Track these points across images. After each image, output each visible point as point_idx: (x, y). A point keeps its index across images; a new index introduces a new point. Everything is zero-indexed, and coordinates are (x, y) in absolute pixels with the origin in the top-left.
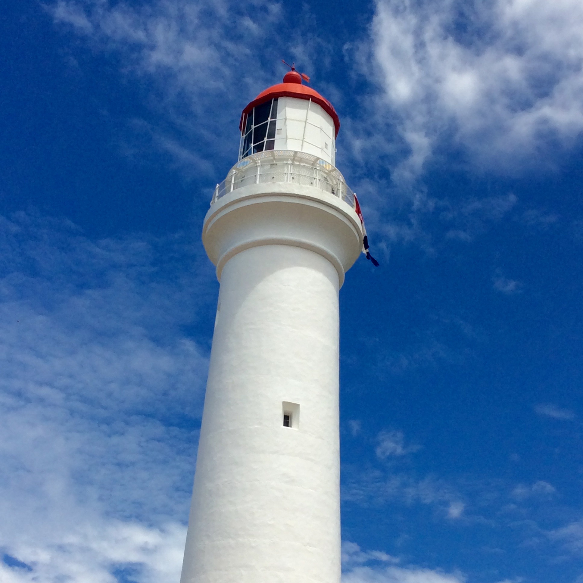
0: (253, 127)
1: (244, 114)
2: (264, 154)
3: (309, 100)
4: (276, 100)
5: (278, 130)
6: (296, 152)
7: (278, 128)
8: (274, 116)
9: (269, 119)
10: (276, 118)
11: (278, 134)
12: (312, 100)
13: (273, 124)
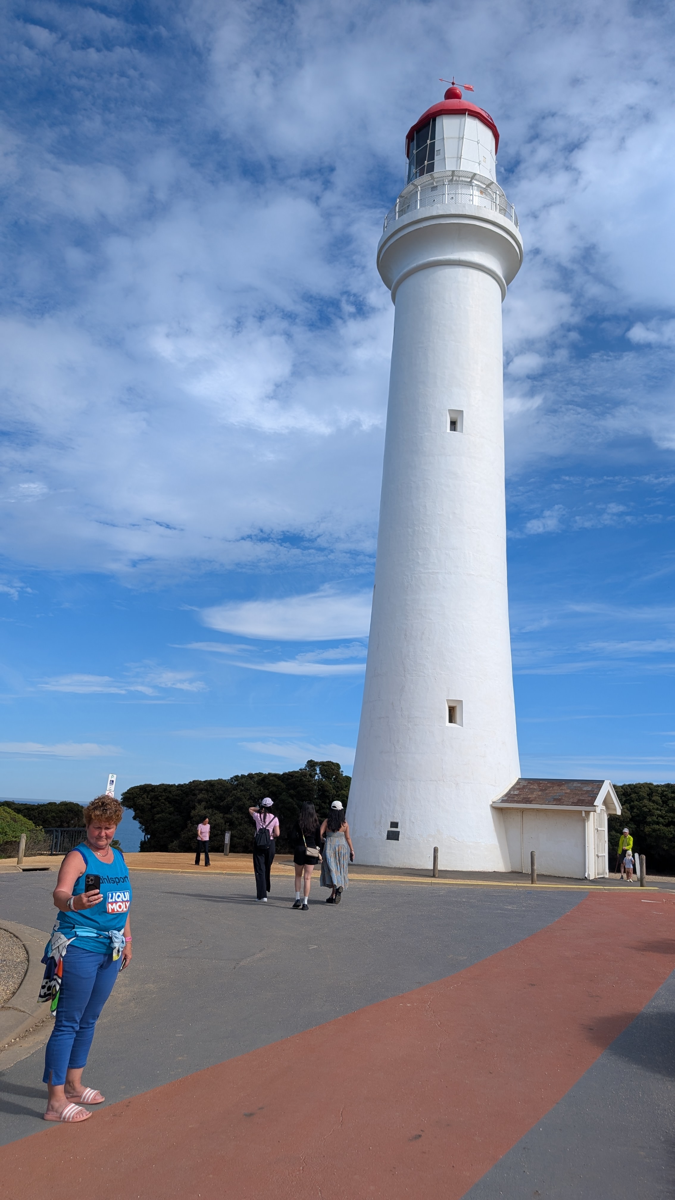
0: (415, 152)
1: (407, 140)
2: (426, 177)
3: (466, 114)
4: (434, 120)
5: (437, 151)
6: (453, 172)
7: (437, 150)
8: (433, 137)
9: (429, 142)
10: (434, 139)
11: (437, 155)
12: (468, 114)
13: (433, 145)
